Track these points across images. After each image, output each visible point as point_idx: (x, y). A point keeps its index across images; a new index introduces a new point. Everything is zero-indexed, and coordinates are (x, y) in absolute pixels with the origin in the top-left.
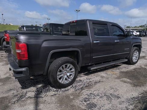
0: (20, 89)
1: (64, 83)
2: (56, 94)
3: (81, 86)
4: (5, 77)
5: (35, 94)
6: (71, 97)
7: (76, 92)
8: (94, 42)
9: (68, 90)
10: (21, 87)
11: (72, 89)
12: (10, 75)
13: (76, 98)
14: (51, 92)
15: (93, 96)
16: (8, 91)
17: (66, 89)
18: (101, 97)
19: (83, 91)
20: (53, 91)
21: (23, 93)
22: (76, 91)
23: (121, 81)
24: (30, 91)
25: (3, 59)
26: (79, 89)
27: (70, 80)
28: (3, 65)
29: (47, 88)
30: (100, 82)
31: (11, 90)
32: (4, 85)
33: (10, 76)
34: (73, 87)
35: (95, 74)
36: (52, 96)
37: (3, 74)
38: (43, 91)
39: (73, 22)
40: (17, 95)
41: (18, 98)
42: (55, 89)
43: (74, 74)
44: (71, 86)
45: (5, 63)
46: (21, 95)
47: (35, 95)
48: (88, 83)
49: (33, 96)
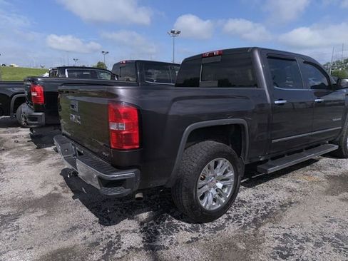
0: (97, 224)
1: (212, 209)
2: (197, 239)
3: (252, 217)
4: (43, 193)
5: (144, 238)
6: (242, 246)
7: (247, 232)
8: (276, 102)
9: (222, 227)
10: (98, 219)
11: (231, 225)
12: (56, 189)
13: (254, 248)
14: (181, 233)
15: (295, 241)
16: (68, 231)
17: (216, 223)
18: (318, 245)
19: (262, 229)
20: (186, 230)
21: (110, 237)
22: (244, 228)
23: (343, 200)
24: (126, 231)
25: (23, 148)
26: (249, 224)
27: (224, 201)
28: (28, 164)
29: (166, 222)
30: (291, 203)
31: (74, 228)
32: (50, 214)
33: (57, 192)
34: (230, 218)
35: (270, 182)
36: (187, 242)
37: (38, 186)
38: (160, 230)
39: (211, 55)
40: (97, 244)
41: (103, 250)
42: (188, 226)
43: (232, 186)
44: (225, 216)
45: (30, 158)
46: (107, 241)
47: (143, 242)
48: (265, 208)
49: (142, 245)
